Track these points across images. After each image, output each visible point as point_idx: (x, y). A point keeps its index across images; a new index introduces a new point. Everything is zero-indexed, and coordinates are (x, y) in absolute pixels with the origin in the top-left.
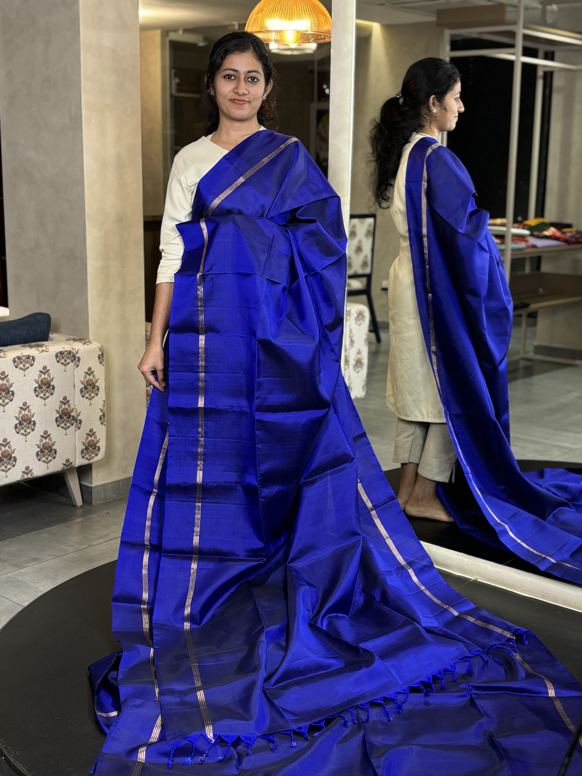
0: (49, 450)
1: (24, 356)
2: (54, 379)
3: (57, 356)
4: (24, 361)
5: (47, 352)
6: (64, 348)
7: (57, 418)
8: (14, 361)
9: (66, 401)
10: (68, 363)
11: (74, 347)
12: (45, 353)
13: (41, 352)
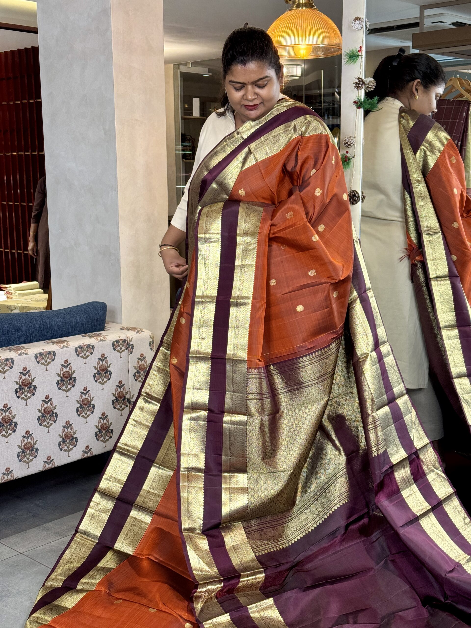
0: (106, 430)
1: (85, 345)
2: (111, 365)
3: (113, 344)
4: (85, 350)
5: (104, 341)
6: (119, 337)
7: (113, 401)
8: (76, 350)
9: (120, 385)
10: (124, 351)
11: (128, 336)
12: (103, 342)
13: (99, 342)
